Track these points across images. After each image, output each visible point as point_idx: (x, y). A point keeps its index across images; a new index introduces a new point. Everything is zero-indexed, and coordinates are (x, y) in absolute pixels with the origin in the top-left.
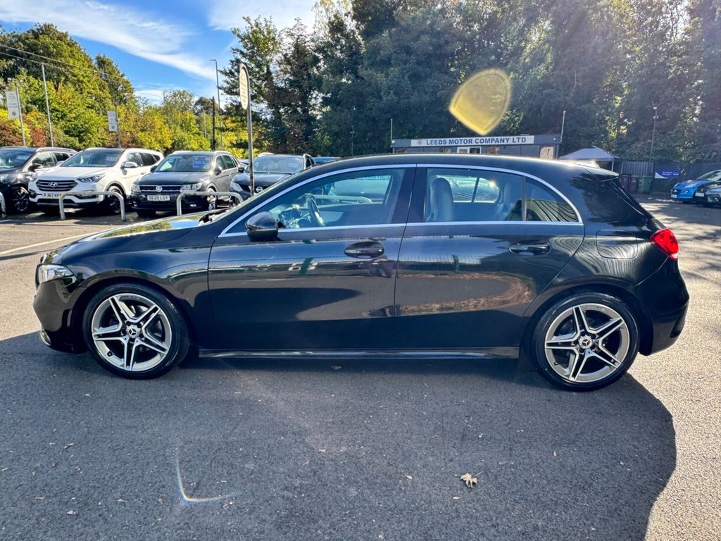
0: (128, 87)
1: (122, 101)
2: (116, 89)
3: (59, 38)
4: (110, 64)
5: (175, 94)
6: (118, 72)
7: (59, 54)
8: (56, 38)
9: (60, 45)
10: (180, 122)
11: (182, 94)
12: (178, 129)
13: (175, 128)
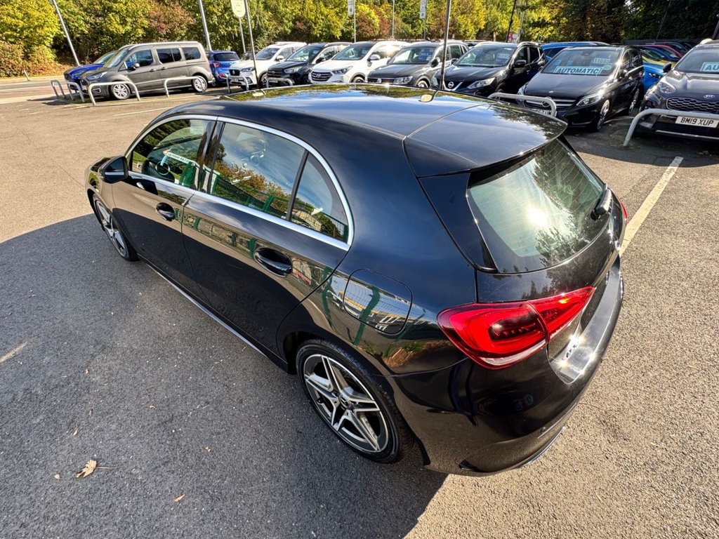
12: (494, 9)
13: (491, 9)
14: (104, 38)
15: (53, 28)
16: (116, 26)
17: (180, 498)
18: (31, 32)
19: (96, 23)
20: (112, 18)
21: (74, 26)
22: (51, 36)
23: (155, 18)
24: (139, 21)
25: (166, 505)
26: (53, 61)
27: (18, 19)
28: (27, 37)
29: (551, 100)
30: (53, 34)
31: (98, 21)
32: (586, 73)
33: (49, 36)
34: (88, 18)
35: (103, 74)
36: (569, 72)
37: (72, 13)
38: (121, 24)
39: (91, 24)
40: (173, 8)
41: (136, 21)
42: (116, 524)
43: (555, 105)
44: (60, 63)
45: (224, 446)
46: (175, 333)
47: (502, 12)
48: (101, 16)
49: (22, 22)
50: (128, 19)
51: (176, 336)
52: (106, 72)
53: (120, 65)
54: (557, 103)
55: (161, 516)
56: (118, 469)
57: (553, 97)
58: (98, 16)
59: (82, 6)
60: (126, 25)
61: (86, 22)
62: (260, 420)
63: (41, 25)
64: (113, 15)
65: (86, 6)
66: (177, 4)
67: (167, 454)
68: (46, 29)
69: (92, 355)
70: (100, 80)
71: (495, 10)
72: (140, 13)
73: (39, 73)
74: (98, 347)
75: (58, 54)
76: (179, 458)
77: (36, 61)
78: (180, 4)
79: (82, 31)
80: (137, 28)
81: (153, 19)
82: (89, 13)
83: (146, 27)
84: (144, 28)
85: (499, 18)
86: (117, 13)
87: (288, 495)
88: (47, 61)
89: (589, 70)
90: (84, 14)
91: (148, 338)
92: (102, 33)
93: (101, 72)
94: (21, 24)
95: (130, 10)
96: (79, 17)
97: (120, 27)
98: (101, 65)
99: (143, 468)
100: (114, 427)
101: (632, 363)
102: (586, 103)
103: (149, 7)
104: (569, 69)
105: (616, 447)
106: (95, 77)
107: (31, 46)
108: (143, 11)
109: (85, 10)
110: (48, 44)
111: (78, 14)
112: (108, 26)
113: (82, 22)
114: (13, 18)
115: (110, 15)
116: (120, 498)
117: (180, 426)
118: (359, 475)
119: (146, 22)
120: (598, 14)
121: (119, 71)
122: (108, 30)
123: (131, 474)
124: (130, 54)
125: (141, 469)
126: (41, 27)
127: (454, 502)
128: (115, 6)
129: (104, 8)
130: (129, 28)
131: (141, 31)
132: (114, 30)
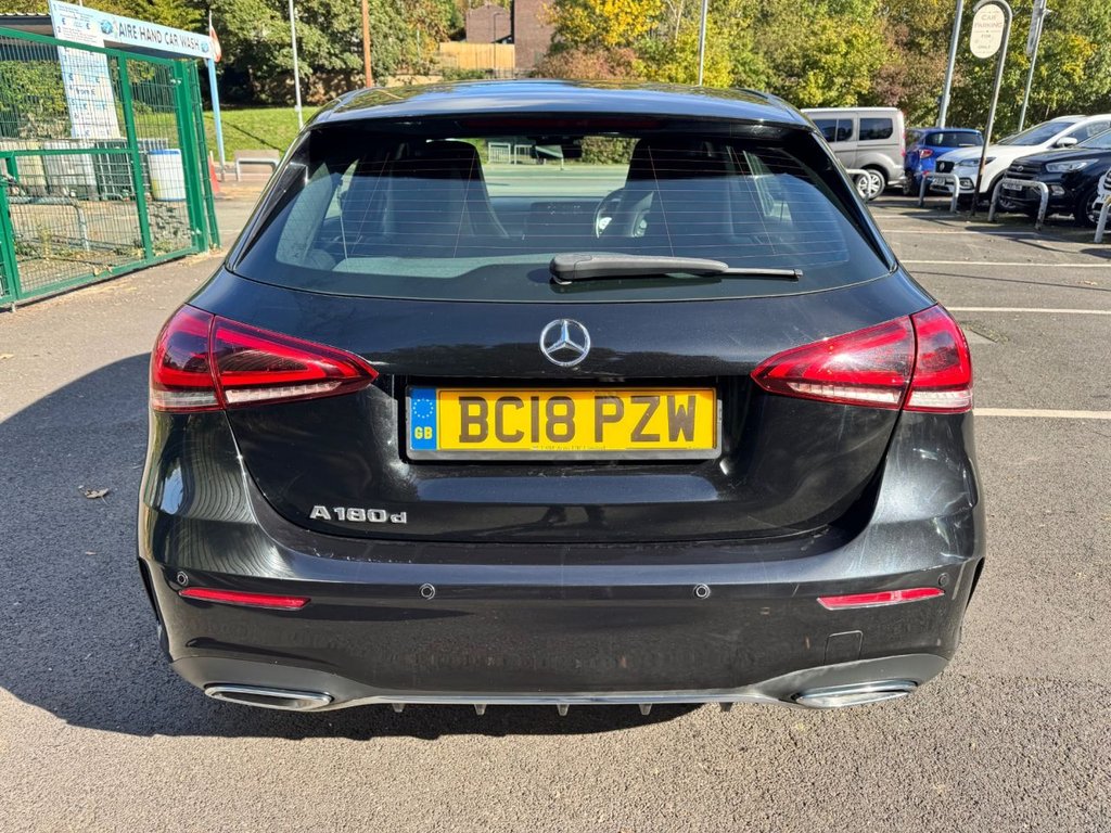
16: (814, 90)
19: (783, 87)
20: (812, 78)
23: (887, 78)
24: (857, 82)
31: (787, 84)
34: (773, 79)
37: (754, 72)
38: (822, 88)
39: (775, 88)
41: (851, 83)
48: (796, 75)
50: (839, 80)
58: (791, 75)
59: (774, 60)
60: (830, 89)
61: (768, 85)
64: (815, 74)
65: (779, 61)
72: (864, 68)
80: (848, 93)
81: (883, 78)
82: (780, 71)
83: (864, 92)
84: (859, 94)
86: (823, 71)
90: (771, 72)
95: (848, 65)
96: (762, 77)
97: (819, 93)
103: (885, 58)
108: (871, 66)
109: (776, 68)
111: (763, 73)
112: (799, 91)
113: (761, 85)
115: (811, 73)
119: (868, 84)
128: (825, 59)
129: (807, 63)
130: (833, 94)
131: (850, 99)
132: (806, 97)
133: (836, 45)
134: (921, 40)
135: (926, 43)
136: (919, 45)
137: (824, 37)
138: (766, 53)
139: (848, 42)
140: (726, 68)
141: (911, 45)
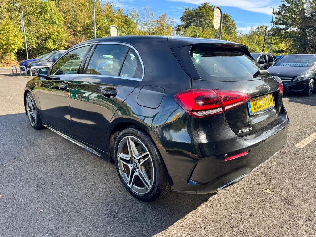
0: (234, 27)
1: (230, 33)
2: (228, 28)
3: (209, 9)
4: (228, 17)
5: (258, 27)
6: (231, 20)
7: (207, 15)
8: (207, 9)
9: (208, 11)
10: (256, 41)
11: (261, 27)
13: (252, 44)
14: (43, 50)
15: (19, 45)
16: (51, 45)
17: (41, 211)
18: (8, 46)
19: (41, 44)
20: (50, 42)
21: (30, 44)
22: (17, 48)
23: (71, 43)
24: (63, 43)
25: (34, 213)
26: (15, 60)
27: (3, 40)
28: (5, 48)
29: (278, 77)
30: (18, 48)
31: (42, 43)
32: (298, 66)
33: (16, 48)
34: (38, 41)
35: (40, 63)
36: (289, 65)
37: (30, 39)
38: (53, 45)
39: (38, 44)
40: (81, 38)
41: (61, 44)
42: (6, 217)
43: (281, 80)
44: (17, 61)
45: (69, 195)
46: (54, 155)
47: (259, 46)
48: (44, 40)
49: (5, 42)
50: (58, 43)
51: (54, 156)
52: (41, 62)
53: (49, 59)
54: (282, 79)
55: (30, 216)
56: (12, 199)
57: (280, 76)
58: (43, 40)
59: (36, 36)
60: (56, 45)
61: (36, 43)
62: (91, 187)
63: (14, 44)
64: (50, 40)
65: (38, 36)
66: (84, 37)
67: (39, 196)
68: (16, 45)
69: (9, 160)
70: (37, 66)
71: (255, 46)
72: (64, 40)
73: (6, 65)
74: (13, 157)
75: (18, 57)
76: (44, 197)
77: (6, 60)
78: (85, 37)
79: (33, 47)
80: (61, 46)
81: (70, 43)
82: (39, 39)
83: (66, 46)
84: (65, 47)
85: (257, 49)
86: (52, 40)
87: (99, 214)
88: (11, 60)
89: (300, 64)
90: (36, 39)
91: (39, 156)
92: (43, 48)
93: (39, 62)
94: (4, 42)
95: (59, 39)
96: (33, 40)
97: (53, 46)
98: (40, 59)
99: (25, 200)
100: (14, 185)
101: (307, 181)
102: (299, 80)
103: (69, 38)
104: (289, 64)
105: (290, 210)
106: (35, 64)
107: (6, 53)
108: (66, 39)
109: (37, 38)
110: (14, 52)
111: (33, 39)
112: (46, 45)
113: (34, 43)
114: (2, 40)
115: (49, 40)
116: (11, 209)
117: (48, 186)
118: (139, 210)
119: (66, 44)
120: (313, 47)
121: (48, 62)
122: (46, 47)
123: (18, 201)
124: (55, 54)
125: (24, 200)
126: (13, 44)
127: (190, 223)
128: (52, 36)
129: (47, 37)
130: (57, 46)
131: (63, 48)
132: (49, 47)
133: (54, 33)
134: (77, 34)
135: (79, 35)
136: (77, 35)
137: (50, 30)
138: (33, 33)
139: (58, 32)
140: (20, 37)
141: (75, 35)
